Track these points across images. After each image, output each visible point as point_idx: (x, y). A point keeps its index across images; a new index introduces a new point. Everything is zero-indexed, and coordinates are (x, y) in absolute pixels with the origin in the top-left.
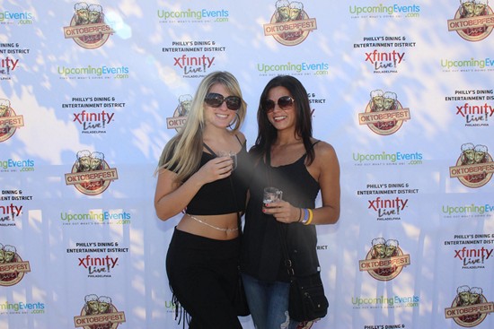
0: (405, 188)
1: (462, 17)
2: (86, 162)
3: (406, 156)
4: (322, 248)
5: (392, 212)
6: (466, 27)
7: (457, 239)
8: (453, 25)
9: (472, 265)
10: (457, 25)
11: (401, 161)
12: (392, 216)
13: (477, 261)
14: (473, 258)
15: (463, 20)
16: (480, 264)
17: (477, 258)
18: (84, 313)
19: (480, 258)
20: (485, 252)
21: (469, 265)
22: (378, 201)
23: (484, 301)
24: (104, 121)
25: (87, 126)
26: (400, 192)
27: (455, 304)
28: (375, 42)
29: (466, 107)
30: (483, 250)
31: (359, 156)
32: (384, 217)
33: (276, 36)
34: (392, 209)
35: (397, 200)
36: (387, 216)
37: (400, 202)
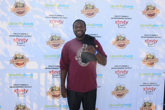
0: (127, 67)
1: (147, 10)
2: (18, 56)
3: (128, 56)
4: (99, 87)
5: (123, 75)
7: (144, 84)
8: (144, 13)
9: (149, 93)
10: (145, 13)
11: (126, 58)
12: (123, 76)
13: (151, 92)
14: (149, 91)
15: (147, 11)
17: (150, 91)
18: (16, 109)
19: (152, 91)
21: (148, 93)
22: (118, 71)
23: (153, 105)
24: (24, 42)
25: (18, 43)
26: (125, 68)
27: (143, 106)
28: (118, 17)
30: (152, 88)
31: (112, 56)
32: (120, 77)
33: (85, 14)
34: (123, 74)
35: (125, 71)
36: (121, 76)
37: (125, 72)
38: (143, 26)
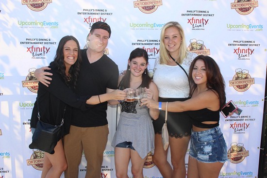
1: (238, 2)
6: (240, 7)
7: (232, 119)
8: (233, 6)
9: (239, 132)
10: (235, 6)
13: (241, 130)
14: (239, 128)
16: (243, 131)
17: (241, 128)
18: (33, 158)
19: (243, 128)
20: (245, 125)
21: (237, 132)
23: (244, 150)
24: (44, 52)
25: (34, 54)
27: (230, 152)
28: (193, 13)
29: (238, 49)
33: (140, 8)
38: (231, 26)
